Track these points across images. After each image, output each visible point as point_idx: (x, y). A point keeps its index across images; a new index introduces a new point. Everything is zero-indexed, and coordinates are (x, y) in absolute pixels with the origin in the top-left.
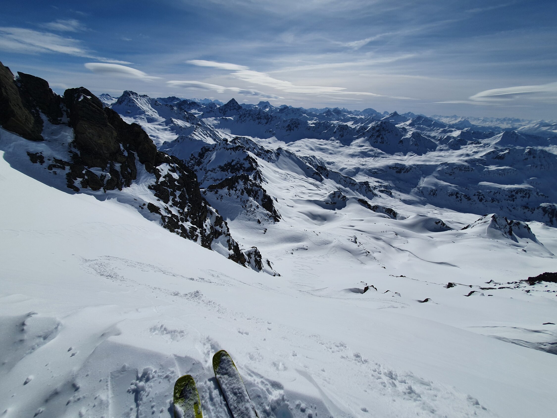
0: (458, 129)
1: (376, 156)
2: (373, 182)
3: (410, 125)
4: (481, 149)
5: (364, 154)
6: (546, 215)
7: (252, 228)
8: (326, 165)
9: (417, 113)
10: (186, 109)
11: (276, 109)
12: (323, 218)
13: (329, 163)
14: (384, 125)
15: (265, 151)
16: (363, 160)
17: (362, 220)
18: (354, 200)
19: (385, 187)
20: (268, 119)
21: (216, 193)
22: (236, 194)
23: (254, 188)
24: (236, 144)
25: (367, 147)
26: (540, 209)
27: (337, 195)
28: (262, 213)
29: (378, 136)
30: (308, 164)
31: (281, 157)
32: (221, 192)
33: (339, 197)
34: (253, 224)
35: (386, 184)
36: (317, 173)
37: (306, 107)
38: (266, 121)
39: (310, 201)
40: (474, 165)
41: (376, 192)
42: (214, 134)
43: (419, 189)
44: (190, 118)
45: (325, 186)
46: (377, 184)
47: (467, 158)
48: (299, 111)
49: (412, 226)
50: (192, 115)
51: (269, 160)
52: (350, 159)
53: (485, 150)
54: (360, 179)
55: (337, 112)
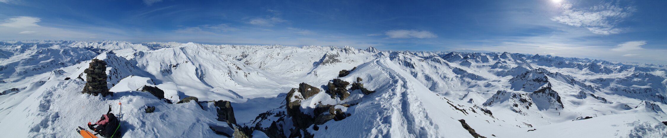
0: (619, 65)
1: (592, 75)
2: (592, 85)
3: (602, 64)
4: (629, 73)
5: (587, 74)
6: (660, 98)
7: (553, 112)
8: (574, 78)
9: (603, 60)
10: (521, 57)
11: (554, 57)
12: (578, 104)
13: (574, 77)
14: (593, 64)
15: (551, 73)
16: (587, 76)
17: (595, 104)
18: (589, 94)
19: (597, 87)
20: (550, 61)
21: (537, 95)
22: (545, 95)
23: (553, 92)
24: (539, 71)
25: (588, 71)
26: (657, 96)
27: (582, 92)
28: (557, 104)
29: (591, 68)
30: (568, 78)
31: (557, 76)
32: (539, 94)
33: (583, 93)
34: (554, 110)
35: (597, 86)
36: (571, 82)
37: (564, 56)
38: (549, 61)
39: (571, 95)
40: (629, 79)
41: (595, 89)
42: (530, 66)
43: (610, 88)
44: (522, 60)
45: (575, 87)
46: (594, 86)
47: (625, 76)
48: (562, 58)
49: (616, 107)
50: (523, 59)
51: (553, 77)
52: (582, 76)
53: (630, 73)
54: (587, 84)
55: (576, 59)
